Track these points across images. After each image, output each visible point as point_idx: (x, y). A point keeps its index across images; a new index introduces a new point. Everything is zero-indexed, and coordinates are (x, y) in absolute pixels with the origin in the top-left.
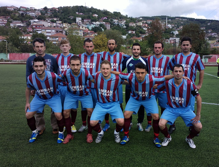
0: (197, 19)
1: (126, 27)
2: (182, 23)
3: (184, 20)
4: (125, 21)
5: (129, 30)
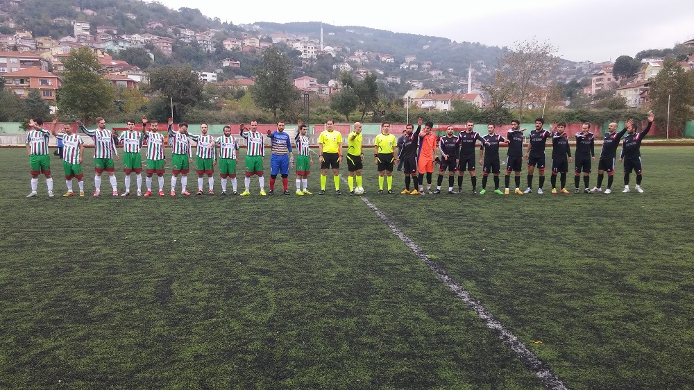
0: (398, 34)
1: (215, 50)
2: (362, 42)
3: (365, 34)
5: (224, 58)
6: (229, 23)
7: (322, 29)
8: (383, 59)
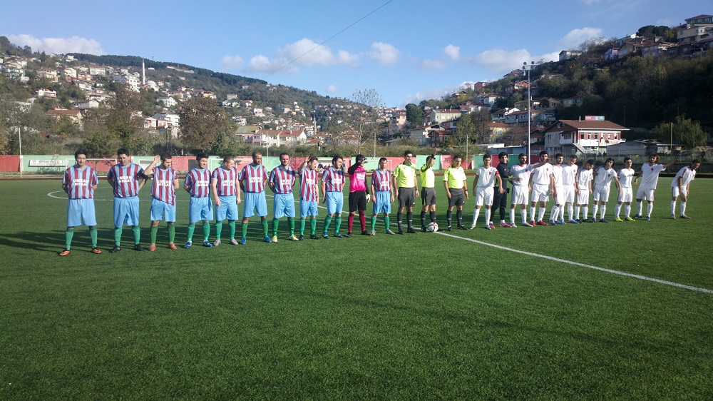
0: (218, 73)
2: (183, 78)
5: (39, 88)
6: (41, 53)
7: (143, 64)
8: (206, 95)
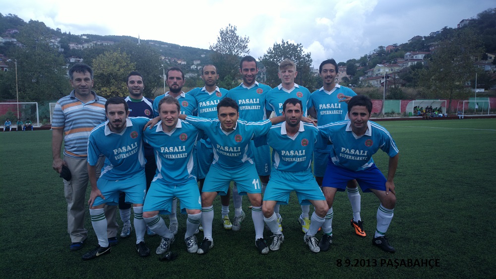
0: (184, 46)
1: (63, 50)
2: (161, 51)
3: (162, 46)
4: (59, 39)
5: (71, 56)
6: (68, 33)
8: (179, 62)
